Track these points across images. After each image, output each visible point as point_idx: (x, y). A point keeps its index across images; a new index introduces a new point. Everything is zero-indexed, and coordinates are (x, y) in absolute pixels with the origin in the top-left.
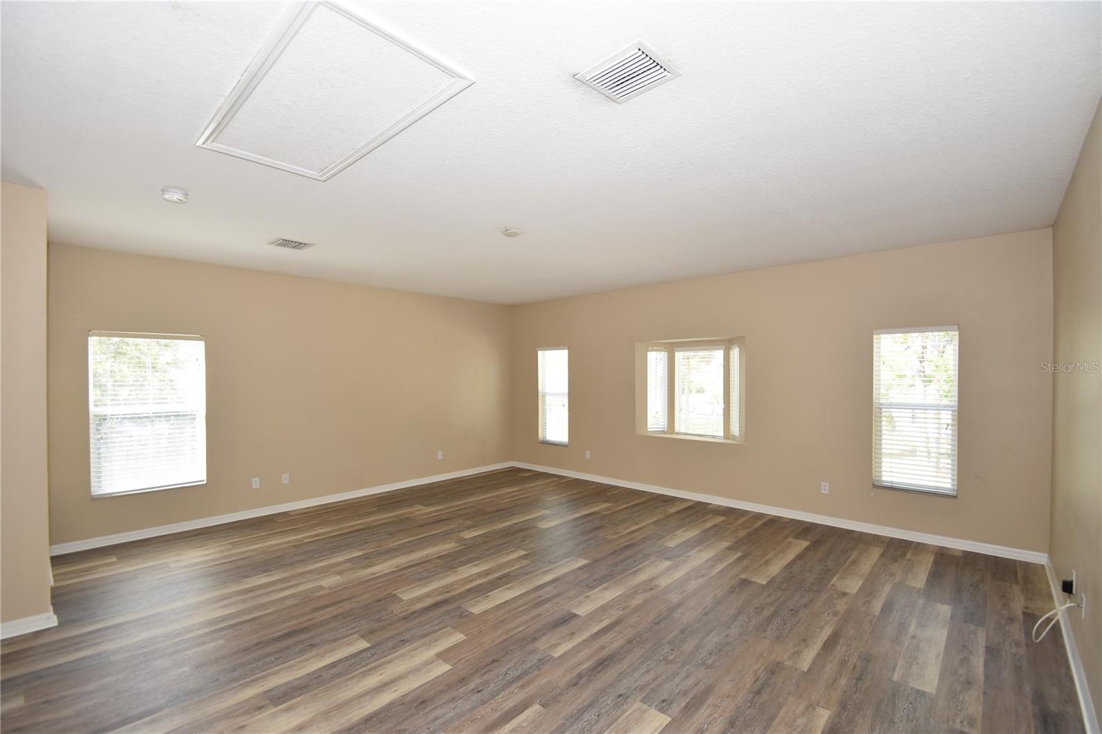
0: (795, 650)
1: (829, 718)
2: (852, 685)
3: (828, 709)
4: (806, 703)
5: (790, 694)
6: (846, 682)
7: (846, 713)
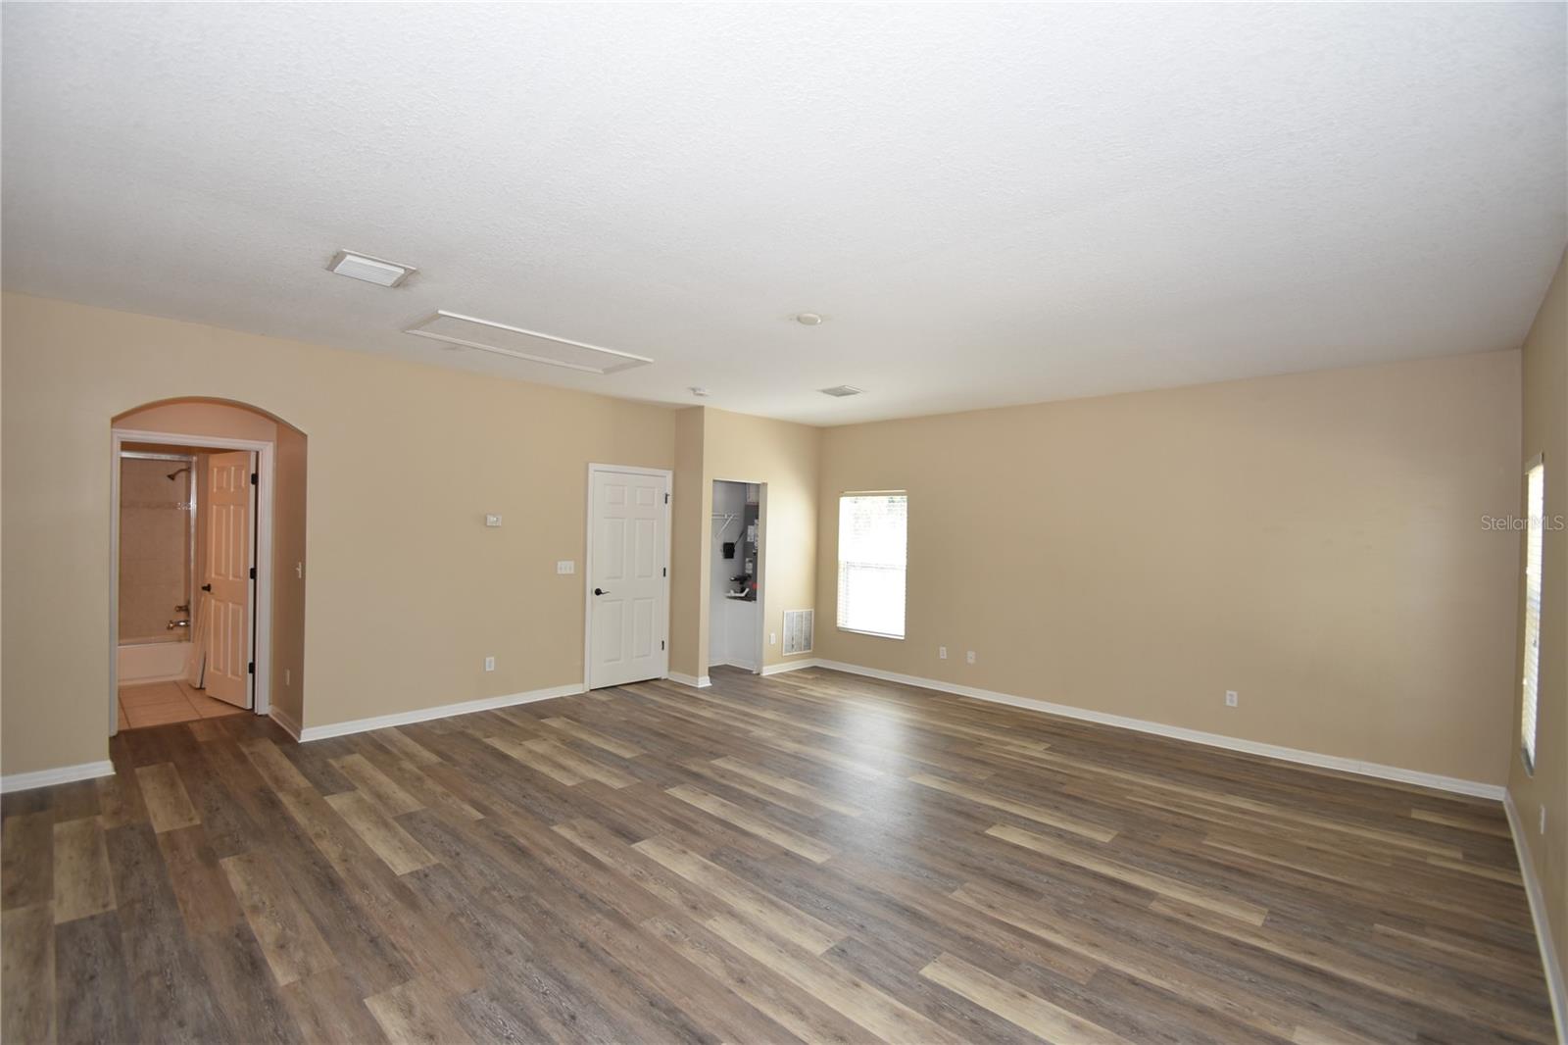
0: (418, 1012)
1: (275, 980)
2: (289, 1035)
3: (287, 986)
4: (315, 972)
5: (343, 965)
6: (301, 1033)
7: (262, 998)
